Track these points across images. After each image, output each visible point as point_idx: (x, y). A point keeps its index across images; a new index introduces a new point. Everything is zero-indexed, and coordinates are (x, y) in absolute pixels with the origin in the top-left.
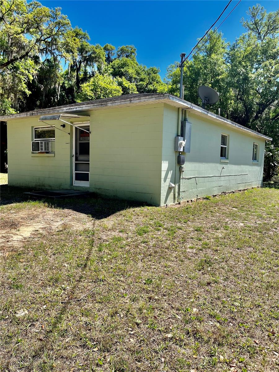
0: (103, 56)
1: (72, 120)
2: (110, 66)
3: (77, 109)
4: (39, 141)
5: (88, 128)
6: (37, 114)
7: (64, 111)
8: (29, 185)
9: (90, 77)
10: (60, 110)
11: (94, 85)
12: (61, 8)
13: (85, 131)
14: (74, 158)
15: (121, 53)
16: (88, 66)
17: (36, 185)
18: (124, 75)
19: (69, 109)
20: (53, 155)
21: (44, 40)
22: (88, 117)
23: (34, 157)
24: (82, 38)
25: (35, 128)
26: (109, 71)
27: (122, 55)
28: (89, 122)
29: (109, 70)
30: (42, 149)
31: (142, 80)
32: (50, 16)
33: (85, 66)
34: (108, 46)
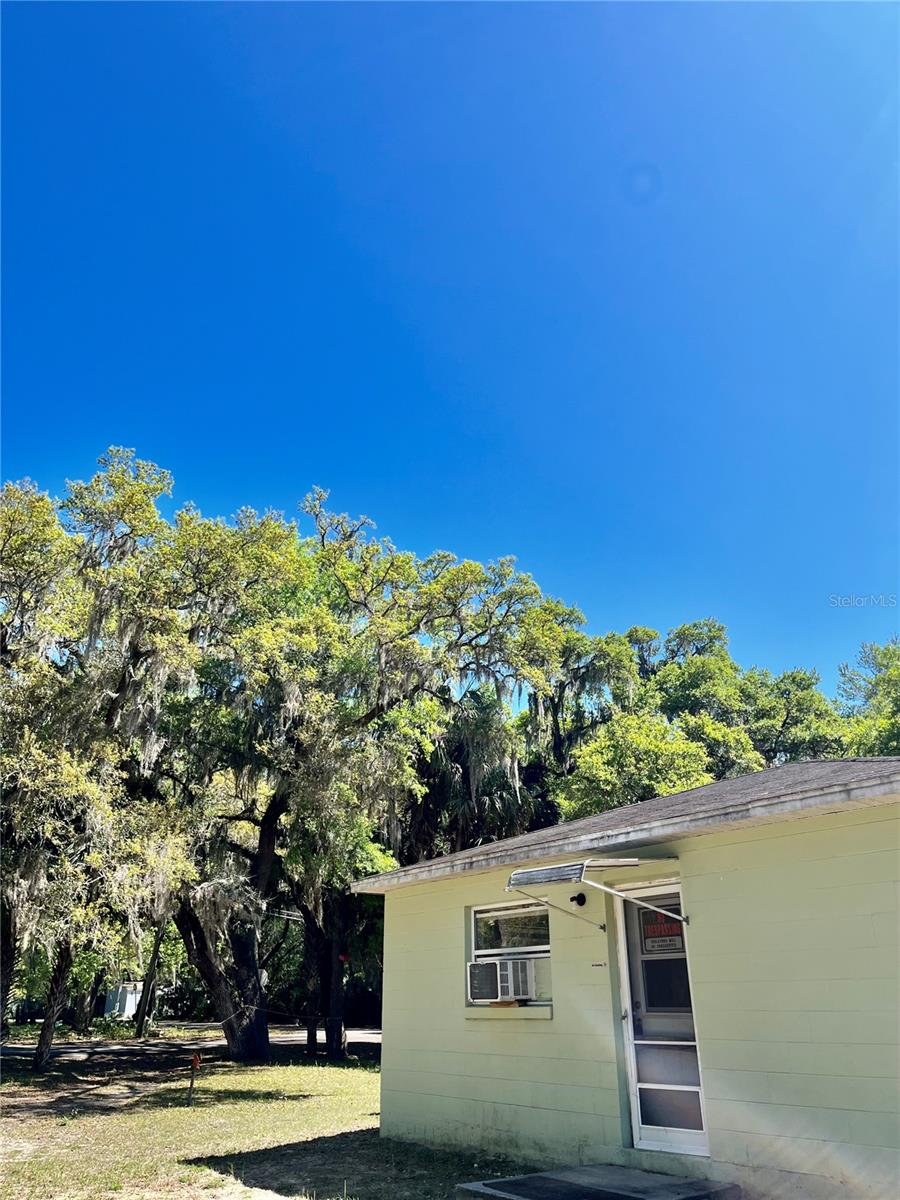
0: (631, 661)
1: (609, 875)
2: (651, 685)
3: (633, 837)
4: (496, 960)
5: (673, 903)
6: (488, 865)
7: (582, 847)
8: (456, 1140)
9: (594, 724)
10: (568, 844)
11: (613, 746)
12: (514, 558)
13: (664, 912)
14: (628, 1027)
15: (680, 645)
16: (584, 695)
17: (483, 1137)
18: (703, 706)
19: (602, 838)
20: (545, 1012)
21: (469, 643)
22: (672, 861)
23: (475, 1019)
24: (563, 622)
25: (476, 912)
26: (650, 701)
27: (681, 649)
28: (673, 880)
29: (652, 697)
30: (505, 991)
31: (761, 714)
32: (485, 581)
33: (577, 695)
34: (637, 631)
